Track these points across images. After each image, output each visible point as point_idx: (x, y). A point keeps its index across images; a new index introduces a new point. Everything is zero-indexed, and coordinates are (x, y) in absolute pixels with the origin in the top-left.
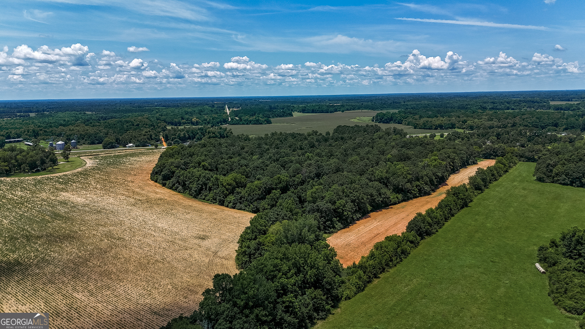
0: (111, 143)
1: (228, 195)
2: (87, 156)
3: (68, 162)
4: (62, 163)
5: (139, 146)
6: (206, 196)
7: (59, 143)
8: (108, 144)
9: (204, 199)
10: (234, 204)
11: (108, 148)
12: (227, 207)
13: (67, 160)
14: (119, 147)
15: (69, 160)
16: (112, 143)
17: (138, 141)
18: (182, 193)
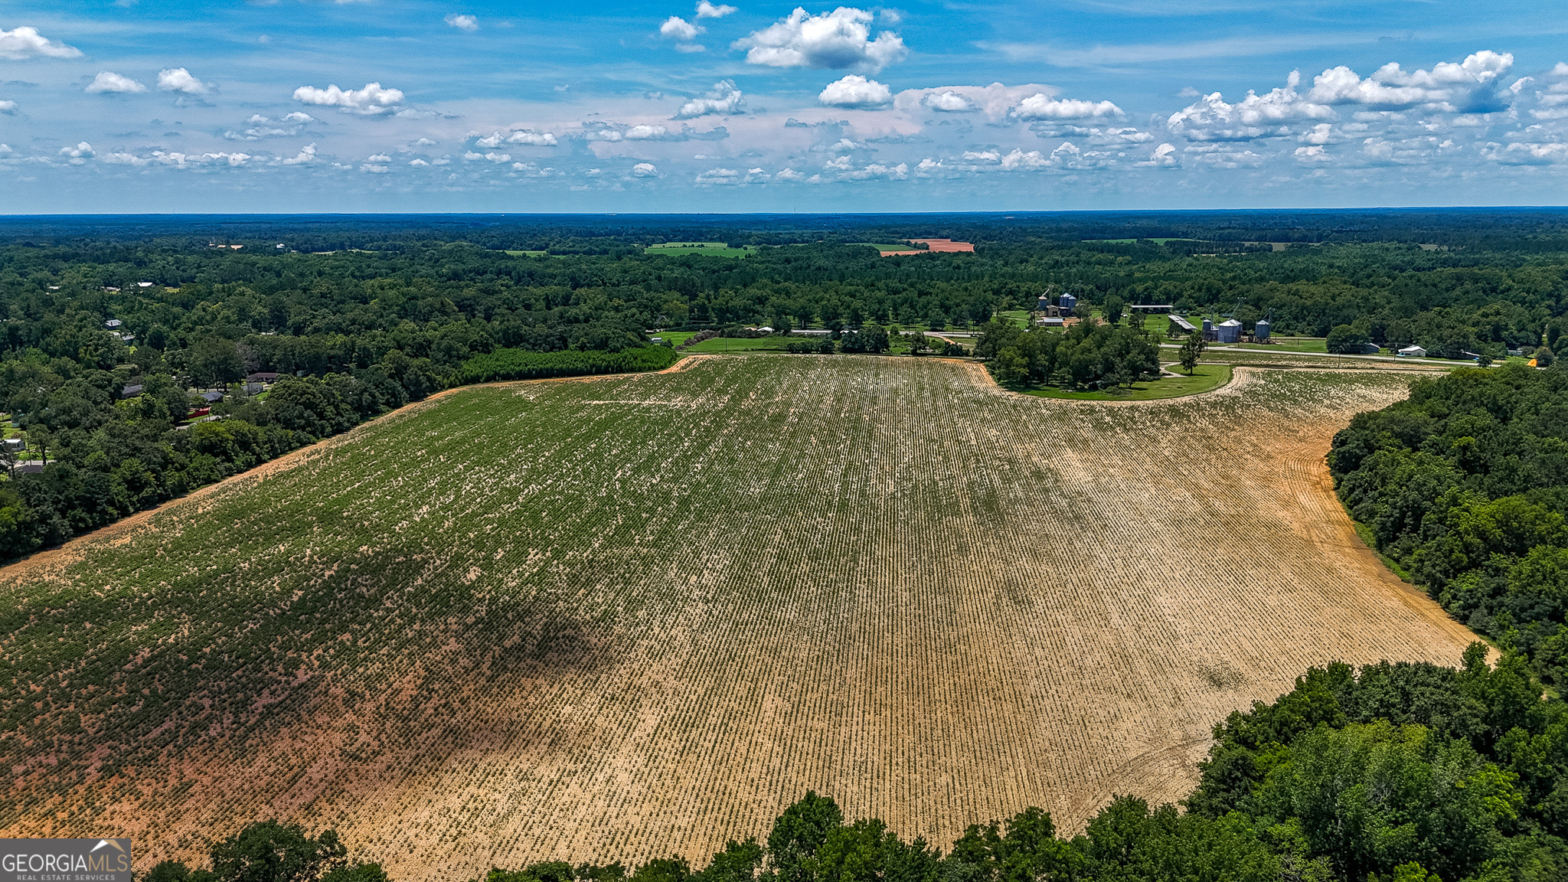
0: (1351, 337)
1: (1466, 569)
2: (1253, 366)
3: (1191, 375)
4: (1175, 375)
5: (1438, 356)
6: (1409, 551)
7: (1227, 324)
8: (1345, 340)
9: (1397, 561)
10: (1468, 607)
11: (1342, 353)
12: (1446, 607)
13: (1189, 371)
14: (1377, 351)
15: (1195, 370)
16: (1356, 338)
17: (1440, 339)
18: (1361, 521)
